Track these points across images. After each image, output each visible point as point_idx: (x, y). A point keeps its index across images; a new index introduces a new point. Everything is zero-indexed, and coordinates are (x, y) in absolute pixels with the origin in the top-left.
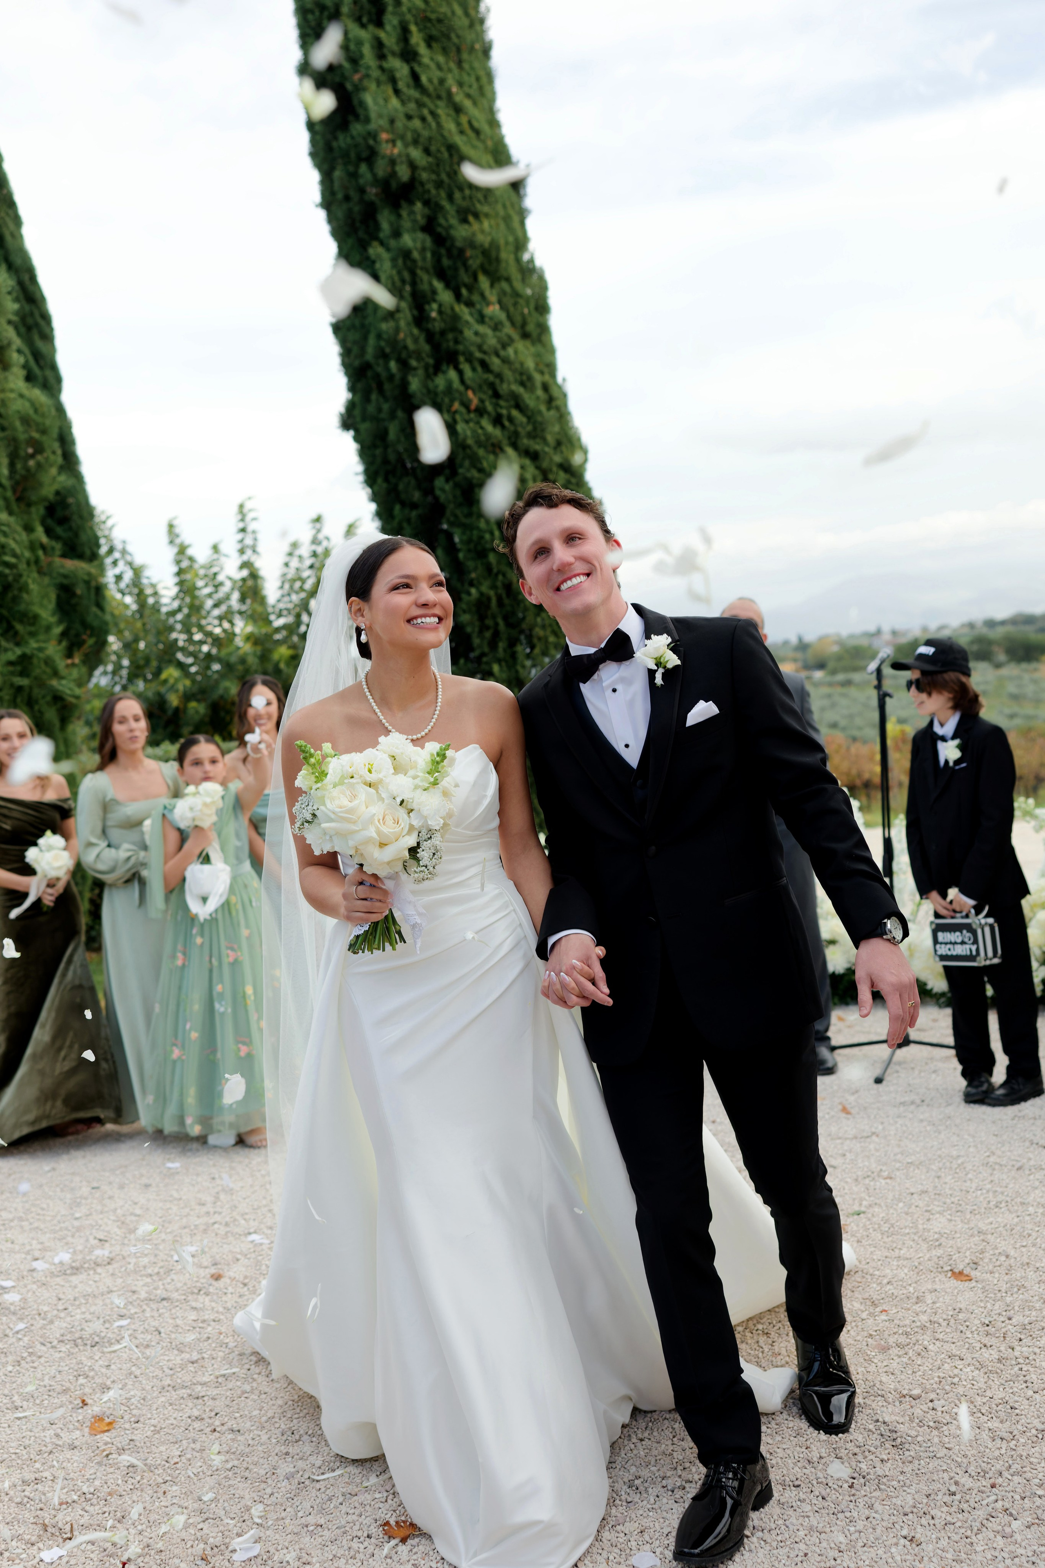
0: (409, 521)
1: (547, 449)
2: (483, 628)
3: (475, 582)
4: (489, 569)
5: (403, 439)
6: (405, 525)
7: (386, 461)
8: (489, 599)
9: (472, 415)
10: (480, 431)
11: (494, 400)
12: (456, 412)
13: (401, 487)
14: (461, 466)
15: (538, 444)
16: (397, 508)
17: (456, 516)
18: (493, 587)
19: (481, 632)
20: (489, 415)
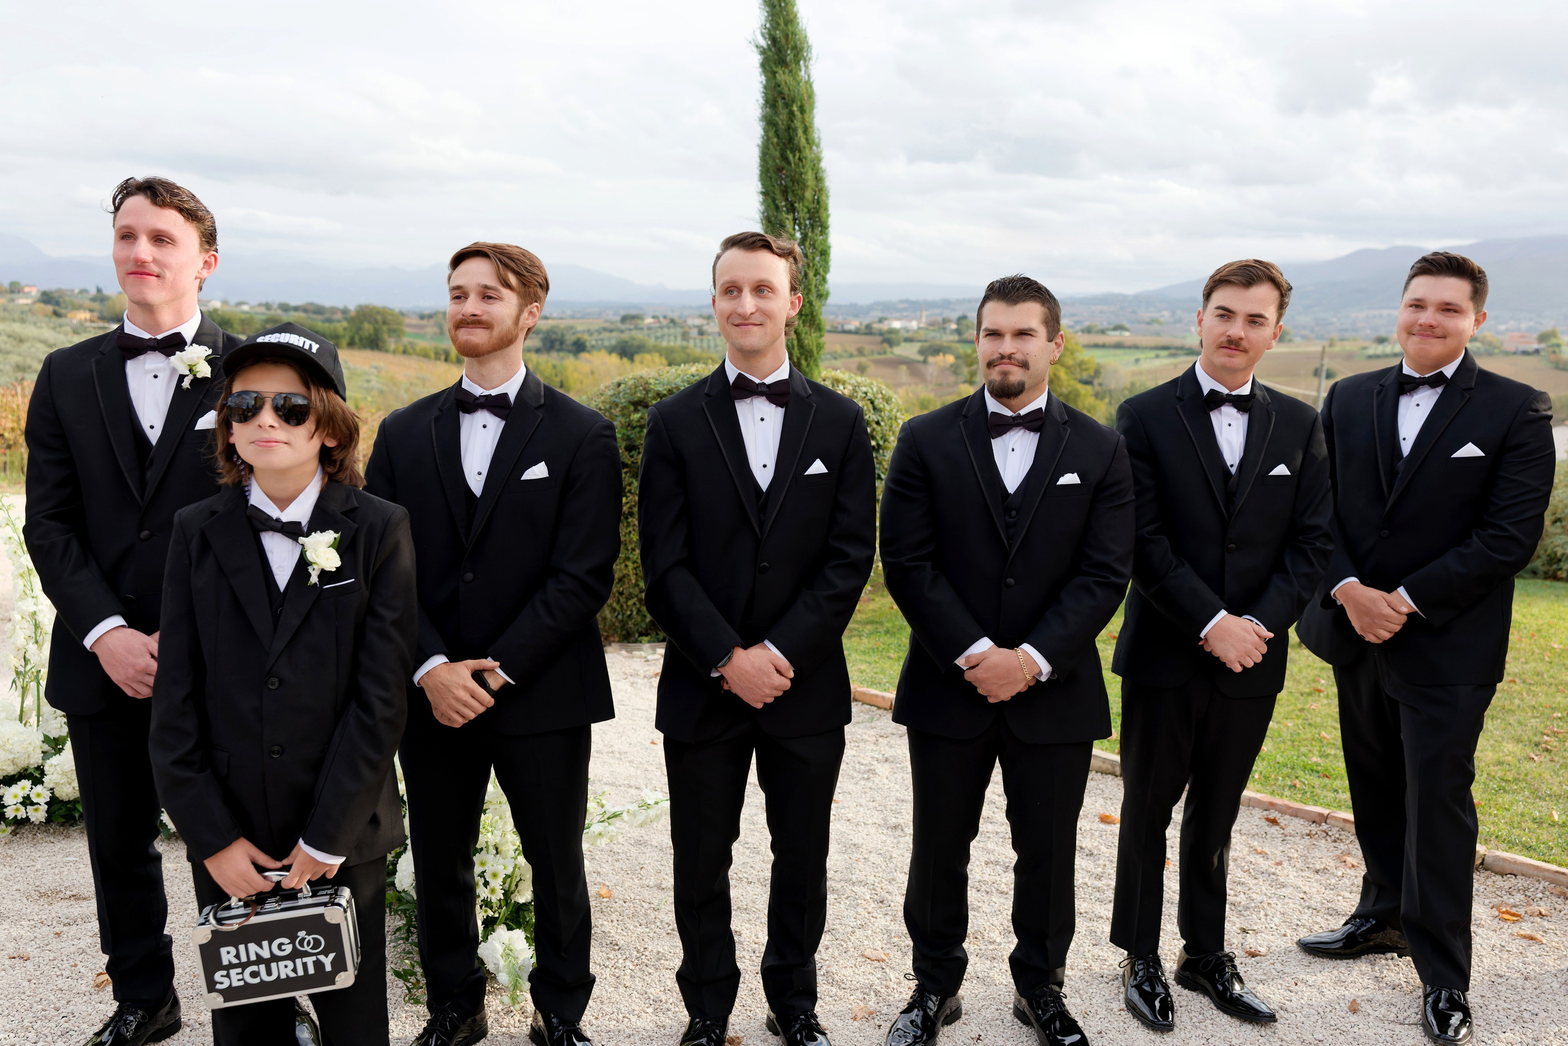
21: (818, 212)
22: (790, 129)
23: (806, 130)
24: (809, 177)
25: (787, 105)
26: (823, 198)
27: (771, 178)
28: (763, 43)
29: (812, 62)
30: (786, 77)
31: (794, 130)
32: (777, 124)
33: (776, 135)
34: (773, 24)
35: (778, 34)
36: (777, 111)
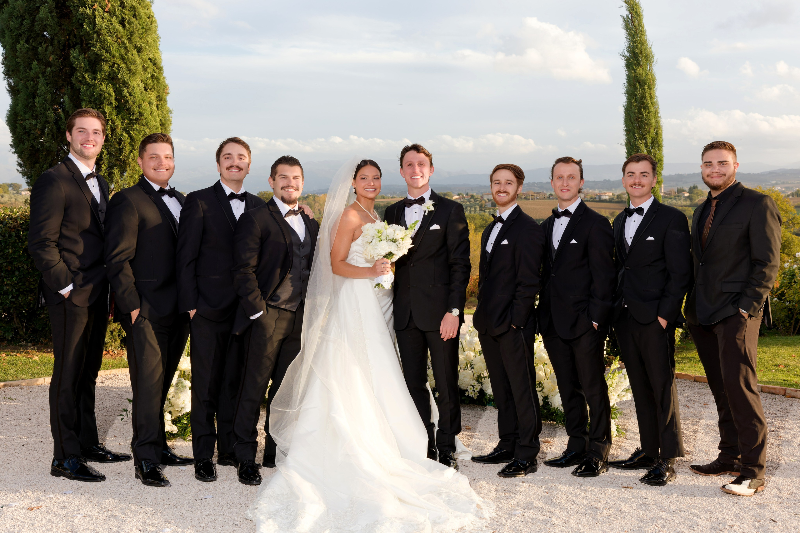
0: (44, 73)
1: (147, 47)
5: (50, 18)
6: (40, 76)
7: (31, 29)
9: (106, 14)
10: (110, 25)
11: (120, 8)
12: (95, 10)
13: (40, 50)
14: (93, 45)
15: (142, 42)
16: (35, 63)
17: (84, 77)
20: (117, 17)
21: (657, 139)
22: (643, 97)
23: (651, 98)
24: (653, 121)
25: (641, 86)
26: (660, 132)
27: (632, 123)
28: (627, 54)
29: (654, 63)
30: (641, 72)
31: (645, 98)
32: (636, 95)
33: (636, 101)
34: (634, 46)
35: (637, 51)
36: (636, 89)
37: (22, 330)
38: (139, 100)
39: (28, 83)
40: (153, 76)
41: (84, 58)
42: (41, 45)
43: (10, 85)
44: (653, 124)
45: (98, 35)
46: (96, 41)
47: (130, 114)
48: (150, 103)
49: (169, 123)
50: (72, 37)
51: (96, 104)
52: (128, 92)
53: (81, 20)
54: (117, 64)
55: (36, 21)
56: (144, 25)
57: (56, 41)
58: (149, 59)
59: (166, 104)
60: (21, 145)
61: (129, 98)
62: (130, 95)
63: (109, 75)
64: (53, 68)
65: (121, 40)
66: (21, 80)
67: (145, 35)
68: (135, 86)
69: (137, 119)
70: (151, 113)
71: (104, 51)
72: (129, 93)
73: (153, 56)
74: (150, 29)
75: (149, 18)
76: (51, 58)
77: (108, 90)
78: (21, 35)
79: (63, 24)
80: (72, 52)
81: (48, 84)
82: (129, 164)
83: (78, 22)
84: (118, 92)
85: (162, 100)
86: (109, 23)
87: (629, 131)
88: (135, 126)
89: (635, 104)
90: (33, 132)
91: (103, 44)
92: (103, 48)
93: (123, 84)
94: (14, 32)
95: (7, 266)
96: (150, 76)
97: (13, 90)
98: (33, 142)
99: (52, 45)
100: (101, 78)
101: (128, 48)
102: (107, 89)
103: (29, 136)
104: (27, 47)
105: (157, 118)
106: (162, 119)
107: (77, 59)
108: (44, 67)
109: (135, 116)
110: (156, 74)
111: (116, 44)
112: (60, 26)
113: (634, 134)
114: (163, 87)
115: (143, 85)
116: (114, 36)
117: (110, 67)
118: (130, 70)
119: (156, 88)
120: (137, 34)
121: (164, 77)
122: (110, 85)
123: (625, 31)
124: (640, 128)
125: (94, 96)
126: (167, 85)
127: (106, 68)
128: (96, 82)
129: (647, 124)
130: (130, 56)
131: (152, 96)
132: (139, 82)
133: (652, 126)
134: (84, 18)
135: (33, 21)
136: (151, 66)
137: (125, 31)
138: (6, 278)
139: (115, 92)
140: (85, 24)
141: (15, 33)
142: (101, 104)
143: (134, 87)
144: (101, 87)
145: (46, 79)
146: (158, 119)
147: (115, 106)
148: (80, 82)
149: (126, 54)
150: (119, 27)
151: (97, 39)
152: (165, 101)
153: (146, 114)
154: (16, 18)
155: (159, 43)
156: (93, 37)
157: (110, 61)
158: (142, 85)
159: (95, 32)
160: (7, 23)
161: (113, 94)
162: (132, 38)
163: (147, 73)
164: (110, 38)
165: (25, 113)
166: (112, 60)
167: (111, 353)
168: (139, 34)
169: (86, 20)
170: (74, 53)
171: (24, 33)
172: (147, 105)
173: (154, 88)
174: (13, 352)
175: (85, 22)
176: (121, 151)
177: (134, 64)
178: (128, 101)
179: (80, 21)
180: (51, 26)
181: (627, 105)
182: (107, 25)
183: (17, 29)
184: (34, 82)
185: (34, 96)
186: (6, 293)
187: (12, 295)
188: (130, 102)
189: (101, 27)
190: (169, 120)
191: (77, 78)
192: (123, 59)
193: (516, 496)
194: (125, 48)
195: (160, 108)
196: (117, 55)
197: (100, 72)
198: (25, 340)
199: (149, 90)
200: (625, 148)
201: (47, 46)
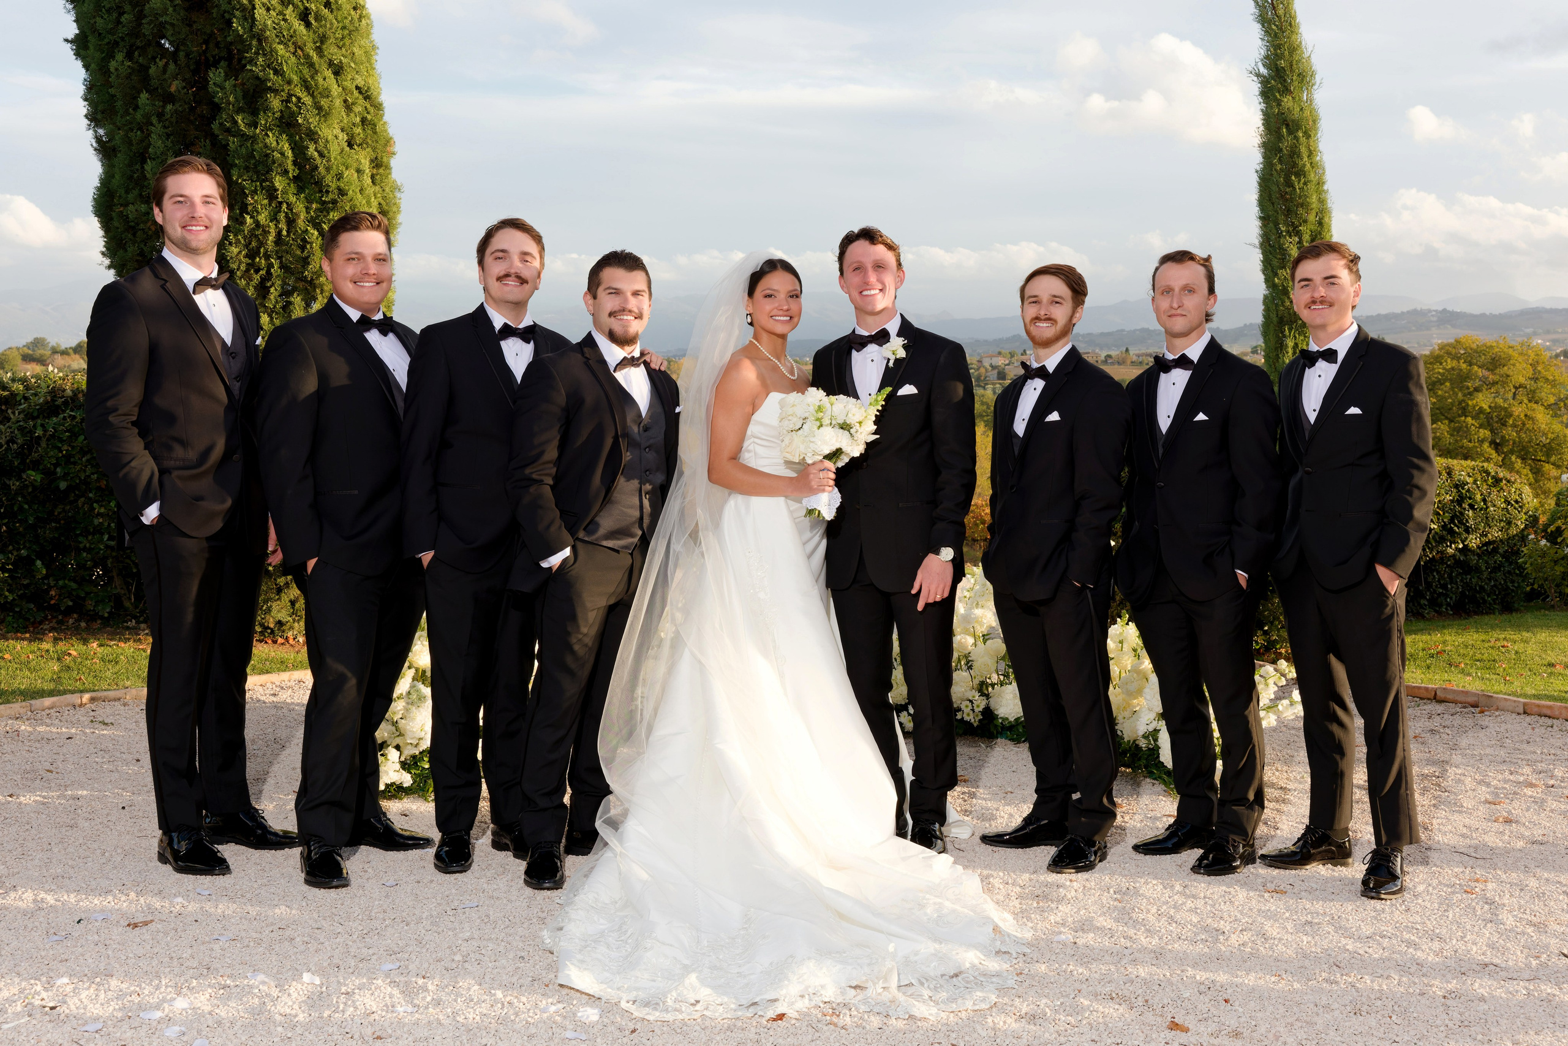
0: (160, 115)
1: (353, 65)
2: (253, 267)
3: (250, 208)
4: (271, 193)
5: (171, 9)
6: (154, 120)
7: (135, 33)
8: (266, 233)
10: (282, 23)
13: (152, 70)
14: (251, 61)
15: (343, 55)
16: (144, 96)
17: (236, 122)
18: (274, 218)
19: (247, 271)
20: (295, 7)
21: (1320, 233)
22: (1294, 153)
23: (1311, 154)
24: (1314, 199)
25: (1290, 132)
26: (1326, 219)
27: (1273, 204)
28: (1263, 71)
29: (1315, 87)
30: (1290, 104)
31: (1299, 156)
32: (1281, 150)
33: (1280, 161)
34: (1276, 55)
35: (1283, 63)
36: (1280, 137)
37: (130, 599)
38: (338, 166)
39: (131, 134)
40: (364, 120)
41: (235, 86)
42: (155, 62)
43: (98, 139)
44: (1314, 206)
45: (260, 41)
46: (257, 53)
47: (321, 191)
48: (359, 171)
49: (394, 209)
50: (211, 45)
51: (257, 173)
52: (316, 150)
53: (228, 12)
54: (295, 96)
55: (145, 17)
56: (347, 22)
57: (182, 54)
58: (357, 88)
59: (390, 174)
60: (121, 252)
61: (318, 161)
62: (321, 155)
63: (282, 117)
64: (177, 105)
65: (302, 50)
66: (119, 129)
67: (347, 41)
68: (330, 137)
69: (334, 202)
70: (361, 190)
71: (271, 72)
72: (318, 152)
73: (363, 83)
74: (357, 30)
75: (355, 9)
76: (175, 87)
77: (281, 146)
78: (116, 43)
79: (195, 22)
80: (211, 75)
81: (168, 136)
82: (321, 286)
83: (223, 17)
84: (299, 150)
85: (381, 166)
86: (281, 17)
87: (1267, 219)
88: (331, 214)
89: (1279, 167)
90: (142, 226)
91: (270, 59)
92: (268, 66)
93: (307, 135)
94: (105, 37)
95: (98, 480)
96: (358, 119)
97: (105, 150)
98: (142, 246)
99: (175, 62)
100: (266, 124)
101: (317, 66)
102: (278, 143)
103: (134, 235)
104: (129, 66)
105: (373, 199)
106: (382, 202)
107: (222, 88)
108: (161, 103)
109: (331, 196)
110: (369, 117)
111: (293, 59)
112: (190, 25)
113: (1276, 224)
114: (382, 142)
115: (346, 138)
116: (290, 44)
117: (282, 101)
118: (319, 108)
119: (370, 142)
120: (332, 40)
121: (385, 123)
122: (284, 136)
123: (1259, 26)
124: (1289, 212)
125: (255, 157)
126: (391, 138)
127: (276, 103)
128: (258, 131)
129: (1302, 205)
130: (320, 80)
131: (364, 158)
132: (337, 131)
133: (1312, 209)
134: (234, 8)
135: (140, 16)
136: (361, 101)
137: (311, 33)
138: (97, 502)
139: (292, 149)
140: (235, 20)
141: (106, 40)
142: (267, 172)
143: (327, 141)
144: (267, 141)
145: (165, 127)
146: (374, 203)
147: (294, 176)
148: (228, 130)
149: (312, 77)
150: (299, 27)
151: (258, 50)
152: (388, 167)
153: (351, 191)
154: (108, 11)
155: (375, 57)
156: (250, 45)
157: (283, 90)
158: (343, 137)
159: (253, 37)
160: (92, 21)
161: (289, 153)
162: (324, 47)
163: (352, 115)
164: (282, 47)
165: (127, 192)
166: (286, 88)
167: (291, 641)
168: (336, 39)
169: (237, 13)
170: (216, 76)
171: (122, 39)
172: (352, 175)
173: (367, 143)
174: (111, 640)
175: (235, 17)
176: (305, 261)
177: (328, 97)
178: (316, 167)
179: (226, 15)
180: (172, 25)
181: (1263, 170)
182: (276, 21)
183: (111, 32)
184: (142, 132)
185: (142, 158)
186: (98, 531)
187: (109, 533)
188: (322, 169)
189: (265, 25)
190: (395, 204)
191: (221, 124)
192: (307, 87)
193: (1060, 906)
194: (311, 65)
195: (378, 182)
196: (295, 78)
197: (265, 113)
198: (135, 617)
199: (355, 147)
200: (1259, 251)
201: (166, 65)
